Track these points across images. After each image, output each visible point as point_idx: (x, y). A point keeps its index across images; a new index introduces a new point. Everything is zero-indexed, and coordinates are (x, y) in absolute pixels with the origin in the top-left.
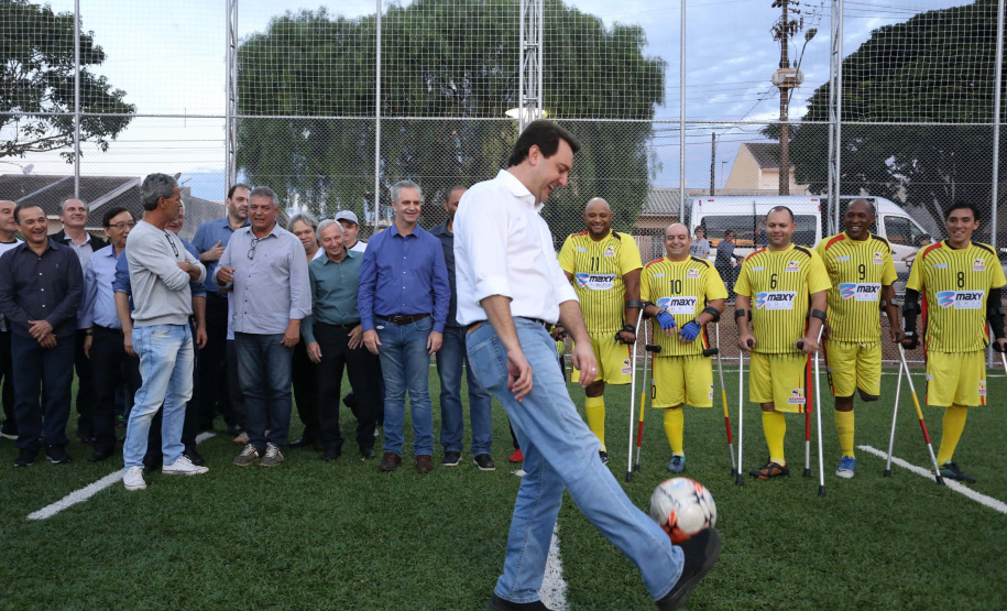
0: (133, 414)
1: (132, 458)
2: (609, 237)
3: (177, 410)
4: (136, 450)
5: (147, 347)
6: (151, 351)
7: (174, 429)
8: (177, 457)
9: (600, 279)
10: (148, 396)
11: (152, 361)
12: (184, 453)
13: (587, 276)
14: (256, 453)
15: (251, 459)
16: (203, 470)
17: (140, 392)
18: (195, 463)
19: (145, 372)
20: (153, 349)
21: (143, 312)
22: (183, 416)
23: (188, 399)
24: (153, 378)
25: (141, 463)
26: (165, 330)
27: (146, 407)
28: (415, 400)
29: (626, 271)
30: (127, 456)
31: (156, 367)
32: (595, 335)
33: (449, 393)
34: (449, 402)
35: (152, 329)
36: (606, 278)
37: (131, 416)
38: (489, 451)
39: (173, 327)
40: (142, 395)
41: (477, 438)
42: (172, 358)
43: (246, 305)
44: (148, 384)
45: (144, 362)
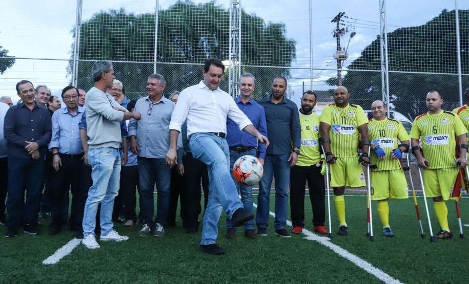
0: (88, 202)
1: (88, 230)
2: (348, 106)
3: (110, 202)
4: (90, 224)
5: (97, 160)
6: (99, 163)
7: (108, 213)
8: (110, 230)
9: (347, 128)
10: (97, 191)
11: (100, 169)
12: (114, 228)
13: (340, 126)
14: (149, 229)
15: (146, 233)
16: (126, 238)
17: (93, 188)
18: (119, 234)
19: (95, 177)
20: (101, 162)
21: (96, 140)
22: (113, 205)
23: (117, 195)
24: (100, 180)
25: (93, 232)
26: (108, 150)
27: (96, 198)
28: (245, 196)
29: (360, 125)
30: (86, 229)
31: (102, 173)
32: (345, 159)
33: (265, 193)
34: (264, 199)
35: (100, 150)
36: (350, 128)
37: (87, 204)
38: (285, 227)
39: (112, 149)
40: (93, 190)
41: (279, 220)
42: (111, 168)
43: (148, 141)
44: (97, 183)
45: (95, 170)
